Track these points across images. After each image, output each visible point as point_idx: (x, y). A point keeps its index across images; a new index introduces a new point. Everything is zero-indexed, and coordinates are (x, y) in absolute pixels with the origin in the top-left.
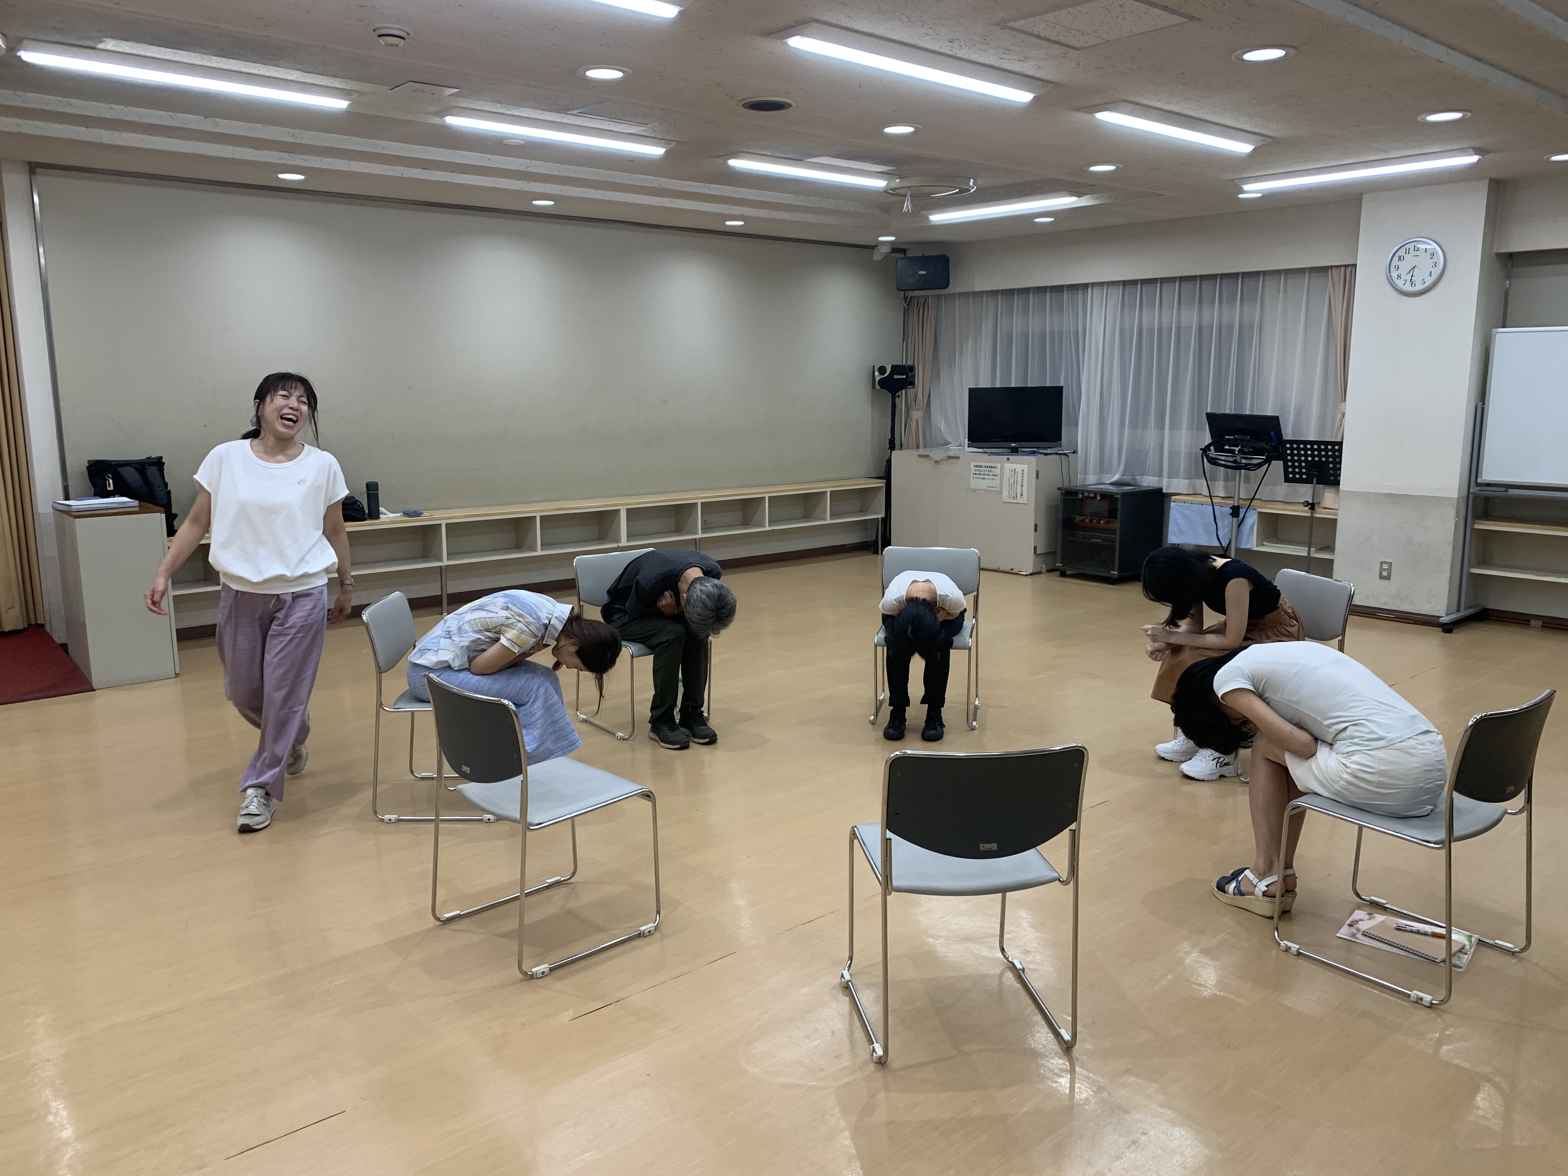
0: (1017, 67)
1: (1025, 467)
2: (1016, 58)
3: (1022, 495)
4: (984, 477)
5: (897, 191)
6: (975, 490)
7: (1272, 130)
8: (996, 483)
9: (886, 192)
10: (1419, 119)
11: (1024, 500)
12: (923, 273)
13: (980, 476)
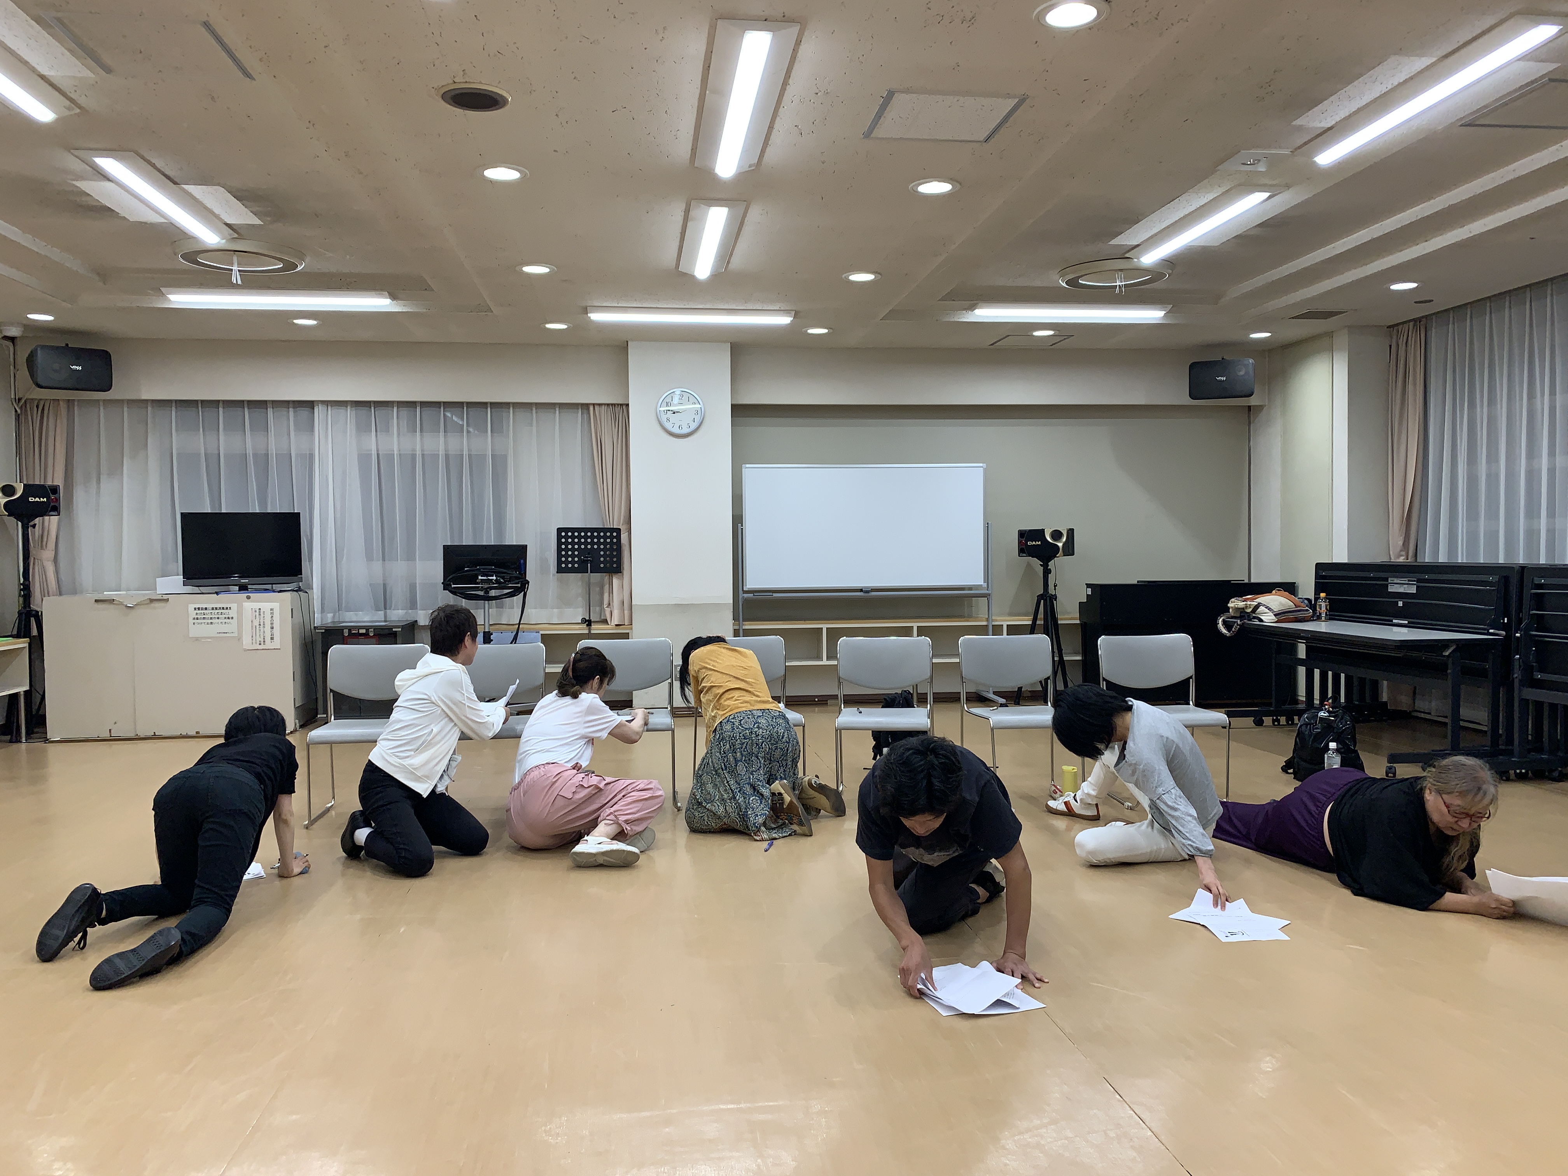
1: (276, 606)
3: (272, 639)
4: (211, 621)
6: (197, 639)
8: (231, 627)
11: (276, 644)
12: (78, 368)
13: (204, 621)
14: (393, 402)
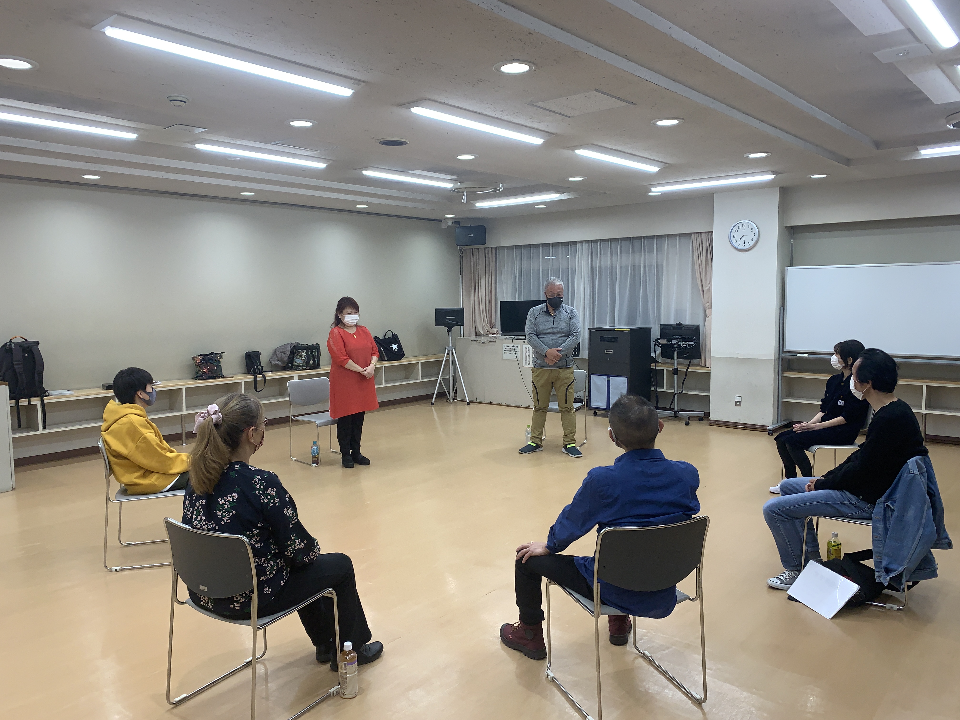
0: (536, 125)
2: (536, 121)
4: (510, 352)
5: (459, 190)
6: (505, 360)
7: (668, 160)
8: (518, 356)
9: (452, 190)
10: (745, 156)
12: (471, 235)
13: (508, 352)
14: (608, 239)
